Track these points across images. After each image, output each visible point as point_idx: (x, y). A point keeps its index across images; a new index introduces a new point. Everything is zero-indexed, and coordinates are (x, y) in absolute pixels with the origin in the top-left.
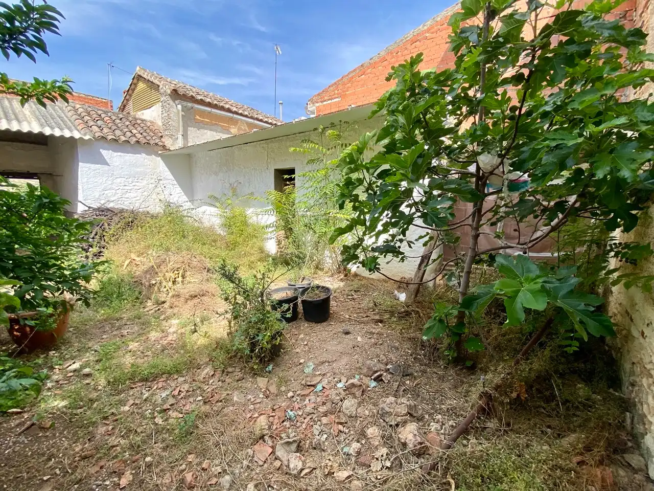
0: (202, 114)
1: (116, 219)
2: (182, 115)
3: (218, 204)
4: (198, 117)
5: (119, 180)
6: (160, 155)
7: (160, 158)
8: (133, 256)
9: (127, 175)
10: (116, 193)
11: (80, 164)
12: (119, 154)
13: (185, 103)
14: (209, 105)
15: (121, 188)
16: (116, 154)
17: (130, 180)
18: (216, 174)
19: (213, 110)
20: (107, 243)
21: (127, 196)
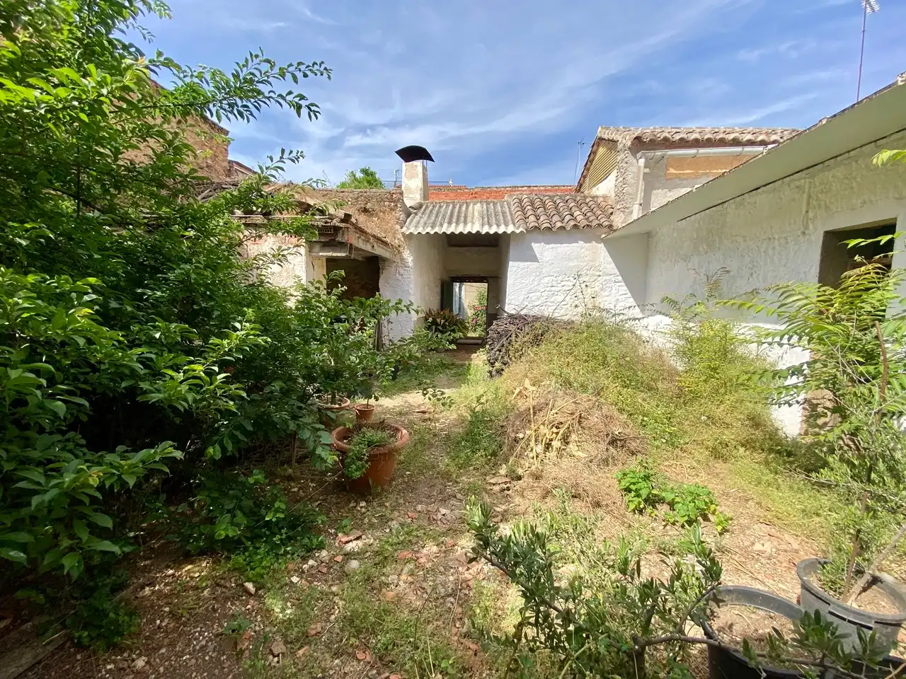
0: (680, 162)
1: (527, 329)
2: (645, 173)
3: (673, 313)
4: (672, 171)
5: (546, 280)
6: (603, 241)
7: (602, 245)
8: (527, 383)
9: (558, 272)
10: (542, 296)
11: (510, 263)
12: (552, 245)
13: (651, 154)
14: (697, 143)
15: (548, 289)
16: (548, 246)
17: (560, 278)
18: (686, 259)
19: (702, 151)
20: (511, 359)
21: (552, 300)
